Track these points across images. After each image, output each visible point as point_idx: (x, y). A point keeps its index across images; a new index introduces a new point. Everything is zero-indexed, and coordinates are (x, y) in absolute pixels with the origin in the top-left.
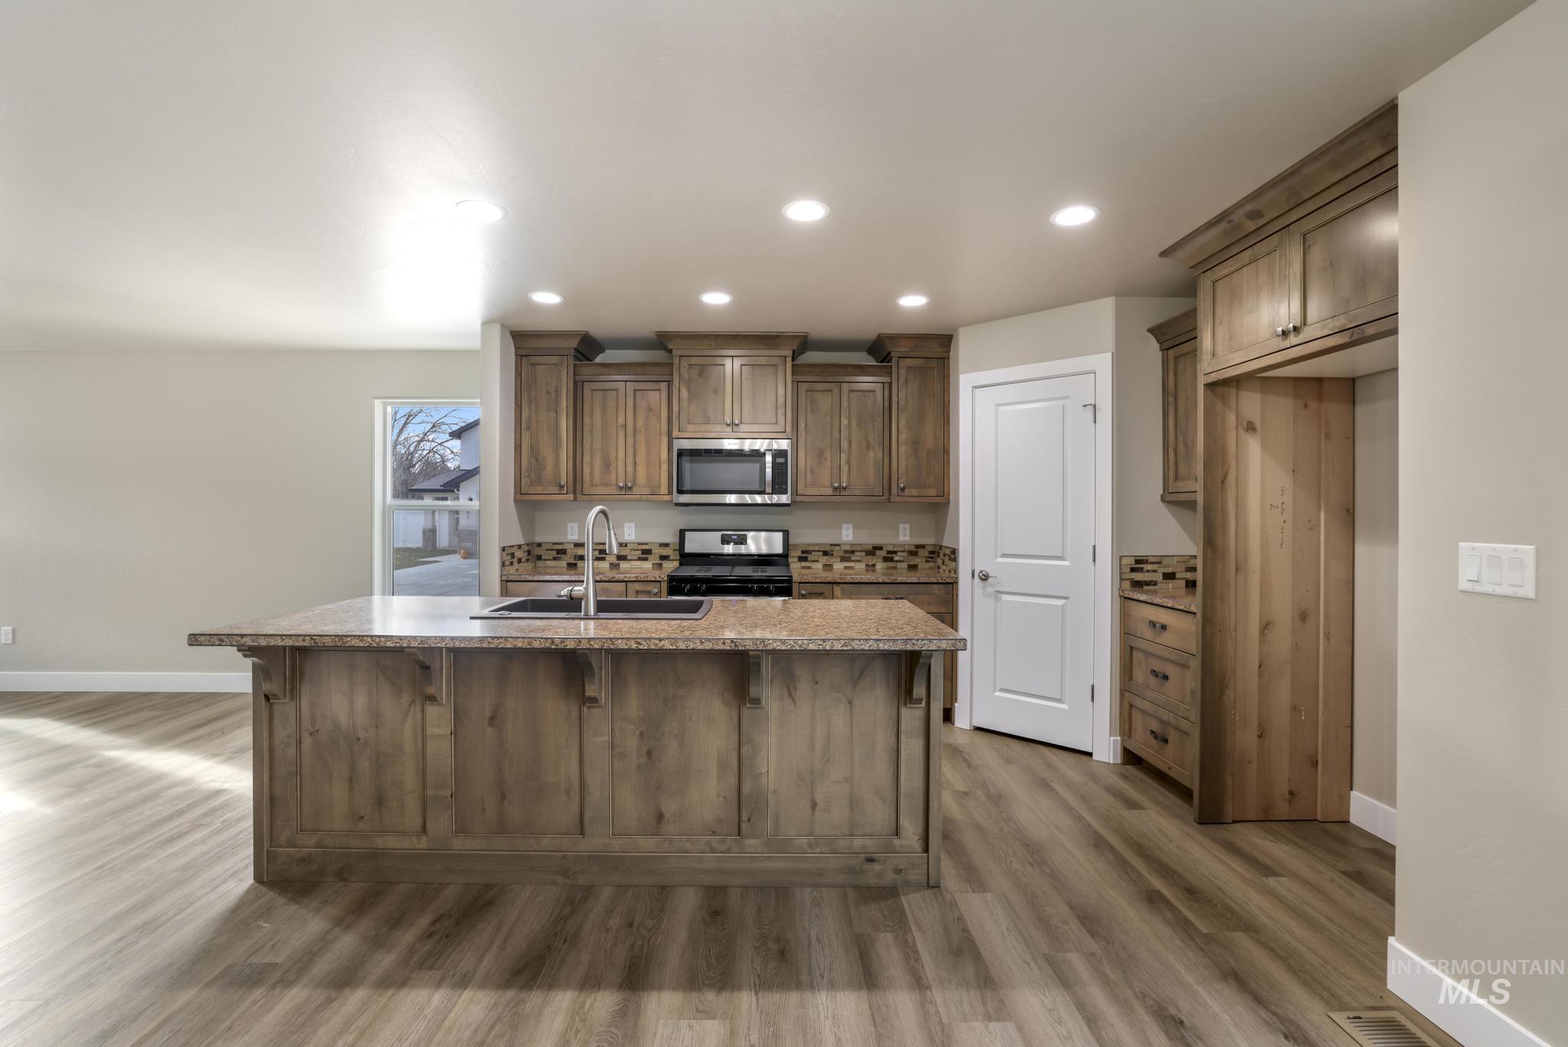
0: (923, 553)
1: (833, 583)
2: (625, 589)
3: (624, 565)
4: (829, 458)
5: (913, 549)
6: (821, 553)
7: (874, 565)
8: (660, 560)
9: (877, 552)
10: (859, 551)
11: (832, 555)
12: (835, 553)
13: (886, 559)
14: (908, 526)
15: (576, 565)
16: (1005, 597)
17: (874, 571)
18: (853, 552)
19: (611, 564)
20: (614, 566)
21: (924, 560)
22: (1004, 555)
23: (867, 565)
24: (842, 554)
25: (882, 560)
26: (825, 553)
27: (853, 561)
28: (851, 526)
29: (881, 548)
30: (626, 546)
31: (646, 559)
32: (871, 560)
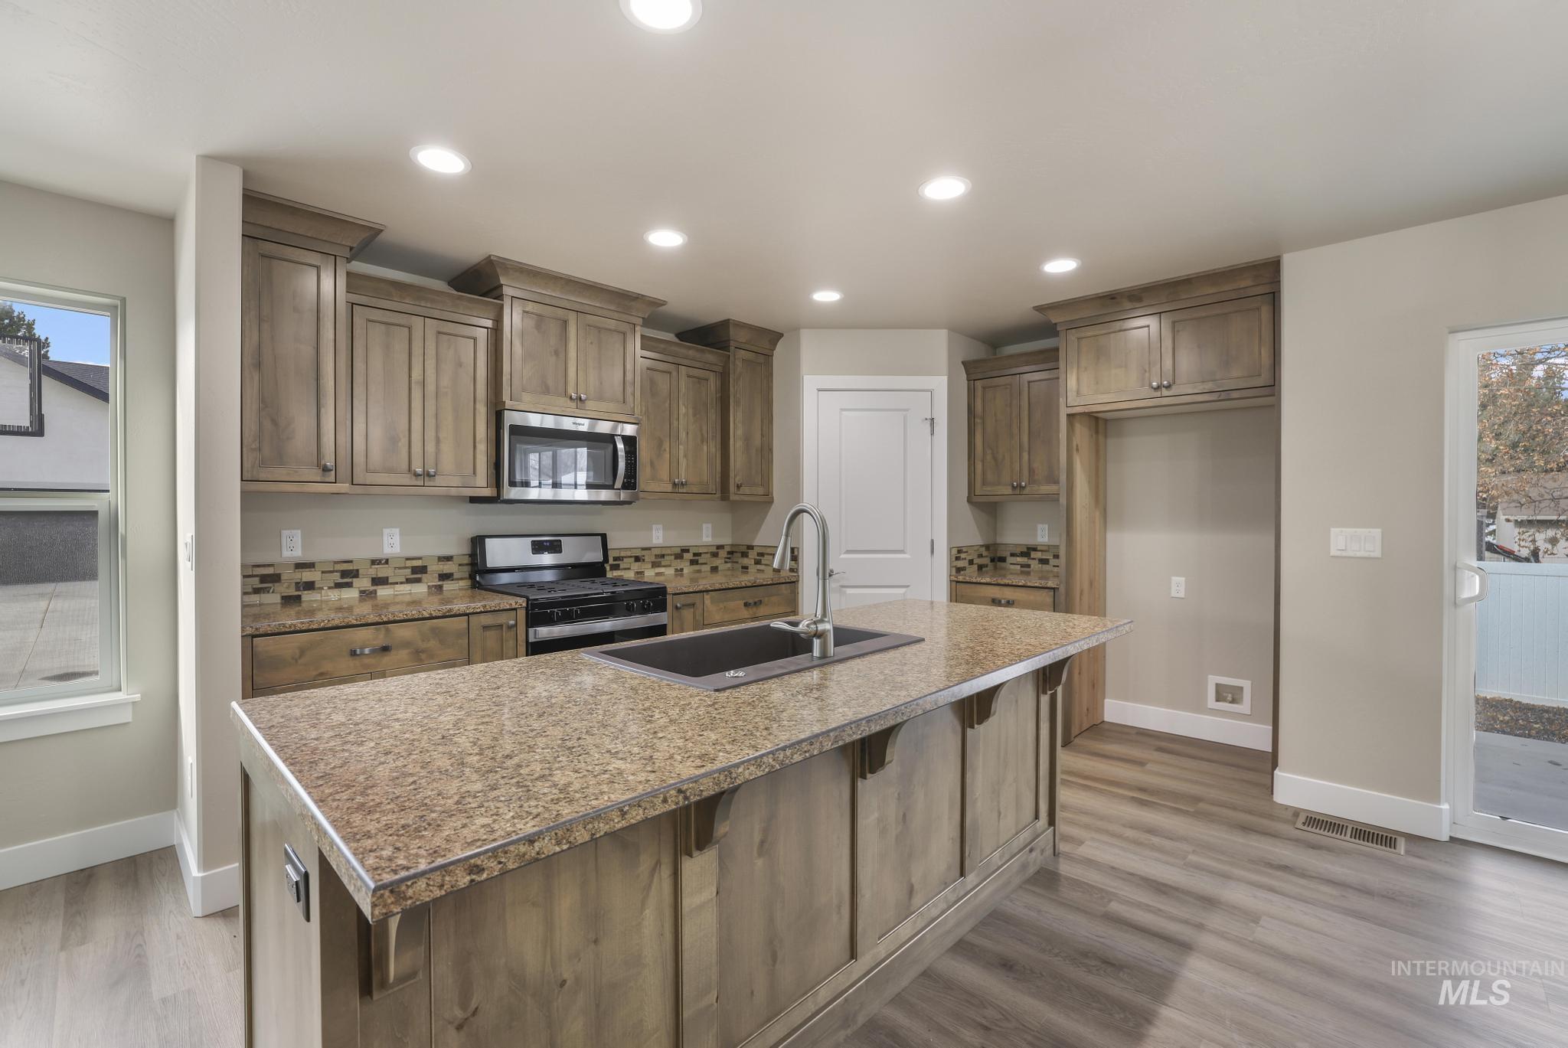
0: (723, 554)
1: (703, 592)
2: (466, 625)
3: (383, 592)
4: (668, 449)
5: (714, 550)
6: (633, 559)
7: (682, 570)
8: (440, 580)
9: (685, 555)
10: (668, 555)
11: (644, 560)
12: (647, 559)
13: (693, 562)
14: (710, 526)
15: (299, 597)
16: (849, 591)
17: (682, 575)
18: (663, 556)
19: (362, 592)
20: (366, 595)
21: (723, 561)
22: (848, 552)
23: (676, 570)
24: (653, 559)
25: (689, 564)
26: (637, 559)
27: (664, 566)
28: (661, 526)
29: (687, 551)
30: (387, 562)
31: (418, 581)
32: (679, 564)
